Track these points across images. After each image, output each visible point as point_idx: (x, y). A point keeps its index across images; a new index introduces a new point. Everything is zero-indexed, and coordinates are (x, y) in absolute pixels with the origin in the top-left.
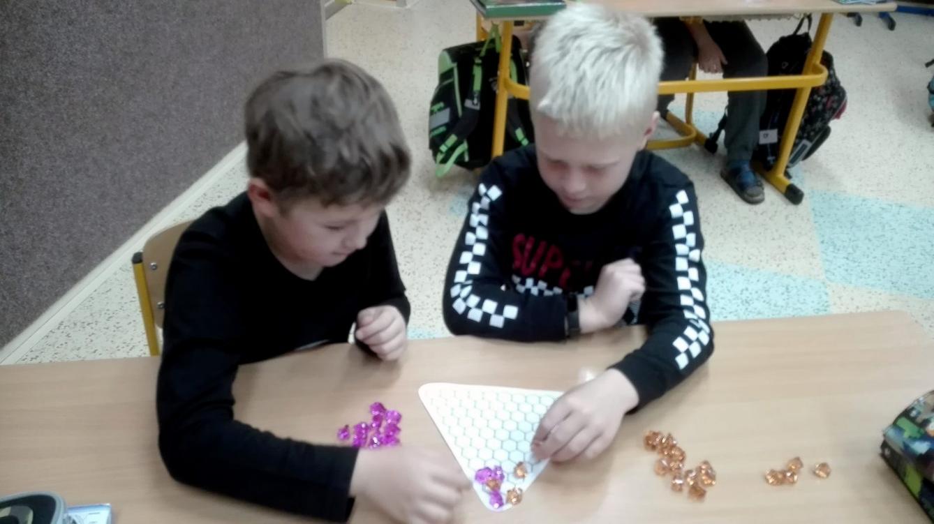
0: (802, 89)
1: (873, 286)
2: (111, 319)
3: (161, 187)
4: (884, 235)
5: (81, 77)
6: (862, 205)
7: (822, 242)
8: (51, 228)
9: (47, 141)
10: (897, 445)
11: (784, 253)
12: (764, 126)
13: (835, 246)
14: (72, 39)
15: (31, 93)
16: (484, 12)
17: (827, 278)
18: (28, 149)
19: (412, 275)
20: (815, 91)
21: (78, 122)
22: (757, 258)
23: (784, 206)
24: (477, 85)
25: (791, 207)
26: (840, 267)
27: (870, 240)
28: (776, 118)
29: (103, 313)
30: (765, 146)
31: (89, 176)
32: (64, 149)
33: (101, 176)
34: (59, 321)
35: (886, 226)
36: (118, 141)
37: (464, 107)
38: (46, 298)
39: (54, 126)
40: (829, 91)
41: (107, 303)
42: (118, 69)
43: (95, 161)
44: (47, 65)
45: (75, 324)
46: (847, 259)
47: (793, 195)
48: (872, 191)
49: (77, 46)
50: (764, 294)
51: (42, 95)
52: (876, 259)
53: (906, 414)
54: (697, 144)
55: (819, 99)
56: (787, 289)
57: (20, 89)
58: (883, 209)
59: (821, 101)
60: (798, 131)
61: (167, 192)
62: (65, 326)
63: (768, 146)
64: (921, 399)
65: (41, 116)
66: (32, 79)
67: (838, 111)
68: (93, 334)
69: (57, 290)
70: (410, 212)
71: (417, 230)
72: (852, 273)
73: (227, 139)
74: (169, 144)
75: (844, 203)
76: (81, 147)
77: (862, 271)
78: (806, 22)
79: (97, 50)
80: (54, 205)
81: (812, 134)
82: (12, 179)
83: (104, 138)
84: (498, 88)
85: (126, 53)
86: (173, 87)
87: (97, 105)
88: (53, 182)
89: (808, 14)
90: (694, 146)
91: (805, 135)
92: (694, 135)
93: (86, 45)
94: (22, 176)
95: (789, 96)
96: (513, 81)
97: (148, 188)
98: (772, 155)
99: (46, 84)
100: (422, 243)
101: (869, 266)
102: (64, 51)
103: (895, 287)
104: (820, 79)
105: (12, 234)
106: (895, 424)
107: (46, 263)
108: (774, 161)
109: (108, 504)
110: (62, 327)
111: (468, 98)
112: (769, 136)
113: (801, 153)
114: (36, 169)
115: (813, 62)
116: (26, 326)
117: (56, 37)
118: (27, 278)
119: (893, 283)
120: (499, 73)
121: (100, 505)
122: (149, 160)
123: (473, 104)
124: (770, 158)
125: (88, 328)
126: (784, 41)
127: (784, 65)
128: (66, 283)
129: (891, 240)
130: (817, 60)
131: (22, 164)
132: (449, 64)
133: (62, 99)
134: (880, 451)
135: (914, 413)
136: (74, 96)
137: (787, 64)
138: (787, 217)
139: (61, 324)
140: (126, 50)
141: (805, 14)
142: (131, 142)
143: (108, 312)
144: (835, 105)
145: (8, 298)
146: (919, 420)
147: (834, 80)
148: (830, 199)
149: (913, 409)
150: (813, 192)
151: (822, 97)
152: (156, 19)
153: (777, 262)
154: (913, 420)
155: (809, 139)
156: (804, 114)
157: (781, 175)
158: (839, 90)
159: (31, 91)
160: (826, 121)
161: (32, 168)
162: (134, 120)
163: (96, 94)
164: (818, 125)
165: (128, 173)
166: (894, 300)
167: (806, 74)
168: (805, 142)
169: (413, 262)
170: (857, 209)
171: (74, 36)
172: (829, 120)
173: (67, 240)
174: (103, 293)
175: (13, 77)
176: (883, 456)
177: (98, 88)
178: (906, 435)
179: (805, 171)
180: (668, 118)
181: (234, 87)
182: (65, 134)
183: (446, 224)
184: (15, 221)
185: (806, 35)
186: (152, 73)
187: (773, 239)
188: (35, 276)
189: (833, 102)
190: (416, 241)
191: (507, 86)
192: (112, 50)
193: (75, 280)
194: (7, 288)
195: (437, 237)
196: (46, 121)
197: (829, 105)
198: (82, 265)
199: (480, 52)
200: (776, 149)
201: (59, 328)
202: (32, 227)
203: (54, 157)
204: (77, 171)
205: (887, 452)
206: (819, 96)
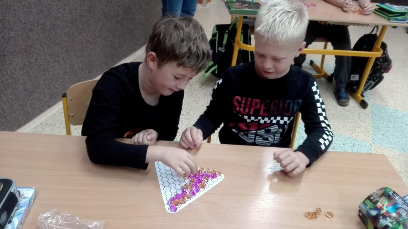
0: (371, 58)
1: (393, 148)
2: (61, 124)
3: (90, 72)
4: (402, 127)
5: (61, 23)
6: (394, 112)
7: (373, 127)
8: (42, 84)
9: (44, 48)
10: (364, 211)
11: (355, 130)
12: (353, 72)
13: (379, 129)
14: (59, 7)
15: (39, 28)
16: (230, 11)
17: (373, 142)
18: (36, 50)
19: (188, 120)
20: (377, 59)
21: (58, 42)
22: (342, 130)
23: (359, 109)
24: (225, 42)
25: (362, 110)
26: (379, 138)
27: (395, 128)
28: (359, 70)
29: (59, 121)
30: (353, 81)
31: (60, 64)
32: (51, 52)
33: (65, 65)
34: (41, 122)
35: (404, 122)
36: (73, 51)
37: (218, 50)
38: (36, 112)
39: (47, 42)
40: (384, 60)
41: (61, 117)
42: (77, 21)
43: (63, 58)
44: (47, 17)
45: (47, 124)
46: (383, 135)
47: (364, 105)
48: (400, 107)
49: (61, 10)
50: (342, 146)
51: (44, 29)
52: (396, 137)
53: (369, 198)
54: (324, 78)
55: (379, 63)
56: (353, 145)
57: (35, 25)
58: (404, 115)
59: (380, 64)
60: (368, 77)
61: (92, 75)
62: (43, 125)
63: (354, 82)
64: (376, 192)
65: (42, 37)
66: (40, 22)
67: (387, 70)
68: (53, 129)
69: (41, 110)
70: (192, 94)
71: (194, 102)
72: (384, 141)
73: (120, 55)
74: (95, 55)
75: (387, 111)
76: (58, 52)
77: (389, 141)
78: (376, 29)
79: (69, 13)
80: (44, 74)
81: (375, 78)
82: (28, 62)
83: (68, 49)
84: (235, 44)
85: (80, 16)
86: (99, 31)
87: (66, 35)
88: (45, 65)
89: (377, 25)
90: (323, 79)
91: (372, 79)
92: (323, 74)
93: (64, 10)
94: (32, 61)
95: (366, 60)
96: (241, 42)
97: (84, 72)
98: (356, 86)
99: (46, 25)
100: (195, 107)
101: (393, 139)
102: (55, 12)
103: (403, 150)
104: (379, 54)
105: (26, 85)
106: (364, 202)
107: (38, 98)
108: (356, 88)
109: (34, 188)
110: (41, 125)
111: (220, 47)
112: (355, 78)
113: (370, 86)
114: (38, 59)
115: (377, 47)
116: (27, 123)
117: (52, 6)
118: (30, 103)
119: (402, 148)
120: (235, 38)
121: (31, 188)
122: (86, 61)
123: (222, 49)
124: (355, 87)
125: (52, 126)
126: (366, 36)
127: (365, 47)
128: (45, 107)
129: (405, 129)
130: (379, 46)
131: (32, 56)
132: (216, 31)
133: (52, 31)
134: (358, 213)
135: (372, 198)
136: (57, 31)
137: (366, 46)
138: (359, 114)
139: (41, 124)
140: (81, 14)
141: (375, 25)
142: (79, 52)
143: (61, 121)
144: (386, 67)
145: (21, 110)
146: (374, 201)
147: (386, 55)
148: (381, 108)
149: (372, 196)
150: (373, 104)
151: (381, 62)
152: (95, 2)
153: (351, 133)
154: (371, 201)
155: (374, 80)
156: (371, 70)
157: (359, 95)
158: (389, 60)
159: (40, 27)
160: (381, 73)
161: (37, 58)
162: (81, 43)
163: (66, 31)
164: (378, 75)
165: (76, 65)
166: (402, 155)
167: (374, 51)
168: (371, 82)
169: (190, 115)
170: (392, 114)
171: (60, 6)
172: (383, 72)
173: (48, 89)
174: (60, 113)
175: (33, 20)
176: (359, 215)
177: (67, 28)
178: (368, 207)
179: (371, 95)
180: (313, 65)
181: (126, 34)
182: (52, 46)
183: (207, 100)
184: (27, 79)
185: (375, 35)
186: (91, 25)
187: (351, 123)
188: (33, 103)
189: (386, 65)
190: (193, 106)
191: (238, 44)
192: (75, 13)
193: (49, 106)
194: (21, 106)
195: (202, 105)
196: (44, 40)
197: (383, 66)
198: (53, 101)
199: (229, 28)
200: (358, 83)
201: (40, 125)
202: (34, 82)
203: (46, 55)
204: (55, 62)
205: (361, 214)
206: (379, 62)
